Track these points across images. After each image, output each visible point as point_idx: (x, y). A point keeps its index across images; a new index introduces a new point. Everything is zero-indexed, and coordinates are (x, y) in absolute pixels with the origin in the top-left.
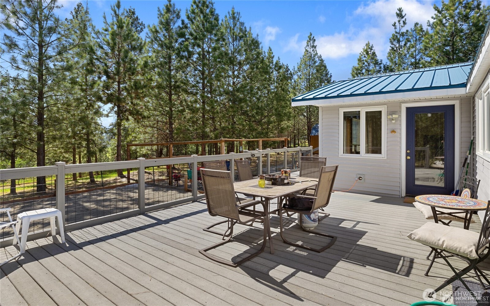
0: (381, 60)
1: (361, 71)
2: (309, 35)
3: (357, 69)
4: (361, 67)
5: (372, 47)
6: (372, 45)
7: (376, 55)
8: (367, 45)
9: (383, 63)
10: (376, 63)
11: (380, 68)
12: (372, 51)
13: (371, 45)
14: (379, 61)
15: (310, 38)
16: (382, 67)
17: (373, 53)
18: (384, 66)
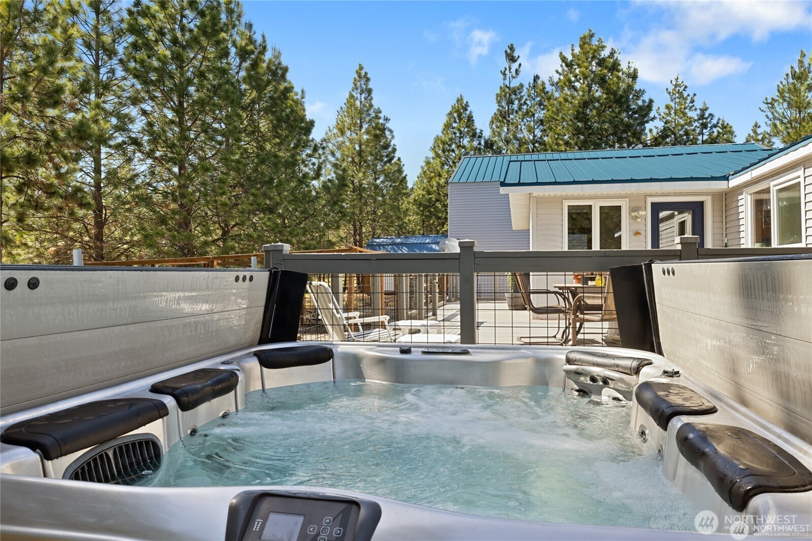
0: (481, 131)
1: (450, 145)
2: (357, 68)
3: (444, 143)
4: (451, 139)
5: (466, 105)
6: (467, 102)
7: (473, 120)
8: (459, 100)
9: (483, 135)
10: (474, 135)
11: (480, 144)
12: (468, 112)
13: (465, 103)
14: (478, 131)
15: (360, 73)
16: (483, 143)
17: (469, 117)
18: (486, 142)
